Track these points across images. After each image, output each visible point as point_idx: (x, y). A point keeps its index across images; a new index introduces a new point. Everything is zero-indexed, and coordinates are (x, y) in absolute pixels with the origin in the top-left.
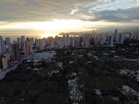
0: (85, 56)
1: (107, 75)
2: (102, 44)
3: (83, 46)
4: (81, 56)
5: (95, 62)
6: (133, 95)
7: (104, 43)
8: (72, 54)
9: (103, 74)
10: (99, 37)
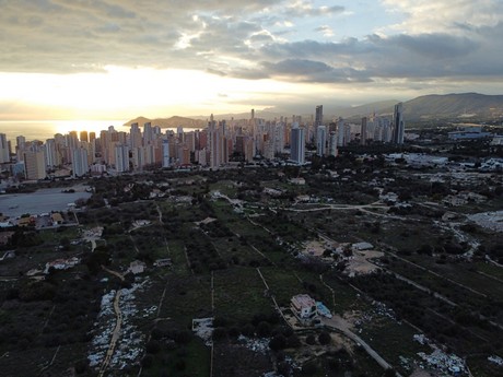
0: (198, 198)
1: (254, 264)
2: (271, 156)
3: (204, 164)
4: (185, 198)
5: (229, 221)
6: (319, 328)
7: (277, 155)
8: (153, 195)
9: (242, 260)
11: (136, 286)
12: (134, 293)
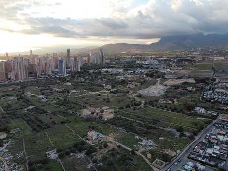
0: (20, 97)
1: (62, 123)
2: (50, 73)
3: (15, 79)
4: (12, 98)
5: (42, 106)
9: (56, 122)
10: (43, 63)
11: (6, 145)
12: (6, 148)
